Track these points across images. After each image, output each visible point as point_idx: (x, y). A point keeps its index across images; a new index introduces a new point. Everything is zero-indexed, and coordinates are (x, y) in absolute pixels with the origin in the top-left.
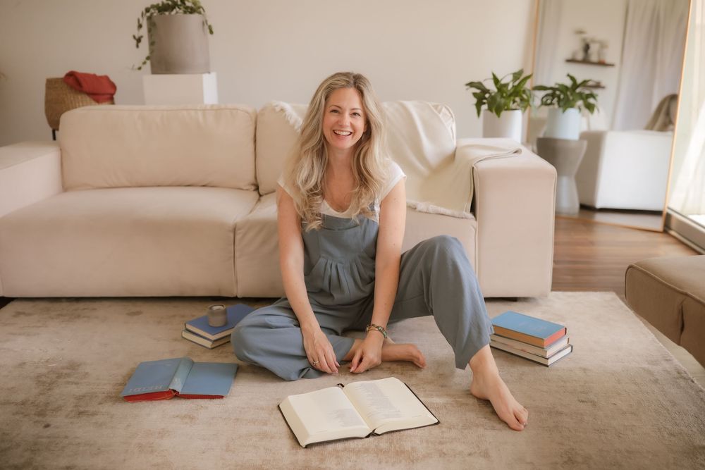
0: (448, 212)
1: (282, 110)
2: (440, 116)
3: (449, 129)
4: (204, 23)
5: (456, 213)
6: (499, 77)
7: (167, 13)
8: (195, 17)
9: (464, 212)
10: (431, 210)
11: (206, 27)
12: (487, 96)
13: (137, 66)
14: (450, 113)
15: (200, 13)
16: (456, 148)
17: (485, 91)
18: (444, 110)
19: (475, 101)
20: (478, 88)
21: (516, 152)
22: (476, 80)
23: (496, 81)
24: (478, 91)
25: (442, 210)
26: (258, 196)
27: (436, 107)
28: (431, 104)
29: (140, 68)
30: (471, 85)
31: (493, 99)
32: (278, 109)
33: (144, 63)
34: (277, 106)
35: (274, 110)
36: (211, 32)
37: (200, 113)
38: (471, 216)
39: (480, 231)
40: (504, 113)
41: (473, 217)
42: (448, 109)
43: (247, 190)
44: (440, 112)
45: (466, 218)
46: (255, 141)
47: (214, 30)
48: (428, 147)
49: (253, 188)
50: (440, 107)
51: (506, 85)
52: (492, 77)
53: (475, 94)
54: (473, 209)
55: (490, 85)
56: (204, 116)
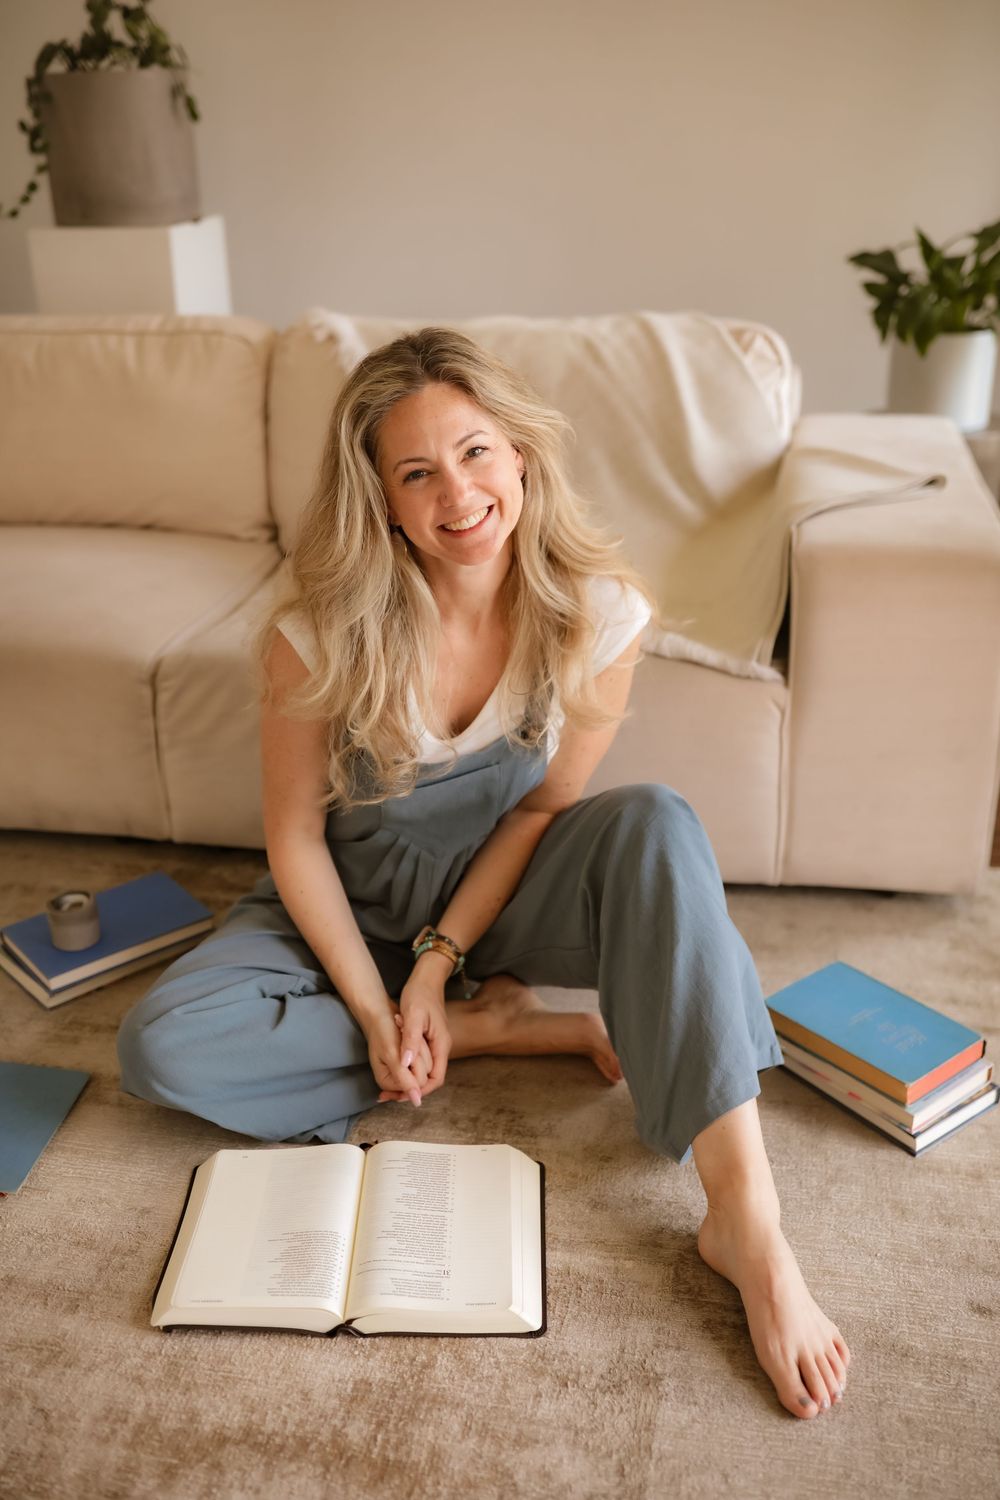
0: (711, 656)
1: (332, 339)
2: (748, 361)
3: (770, 399)
4: (177, 90)
5: (732, 664)
6: (937, 241)
7: (90, 64)
8: (155, 76)
9: (754, 664)
10: (666, 650)
11: (181, 102)
12: (904, 291)
13: (7, 208)
14: (776, 352)
15: (166, 64)
16: (788, 448)
17: (899, 278)
18: (759, 344)
19: (871, 303)
20: (878, 269)
21: (932, 482)
22: (875, 246)
23: (928, 250)
24: (878, 278)
25: (697, 650)
26: (276, 557)
27: (738, 335)
28: (724, 326)
29: (14, 214)
30: (862, 259)
31: (914, 302)
32: (320, 336)
33: (33, 187)
34: (319, 327)
35: (309, 338)
36: (193, 116)
37: (130, 346)
38: (770, 673)
39: (796, 715)
40: (942, 343)
41: (778, 676)
42: (771, 343)
43: (252, 540)
44: (746, 348)
45: (759, 679)
46: (266, 418)
47: (199, 110)
48: (705, 445)
49: (265, 534)
50: (747, 337)
51: (957, 262)
52: (913, 238)
53: (870, 288)
54: (781, 652)
55: (911, 262)
56: (140, 349)
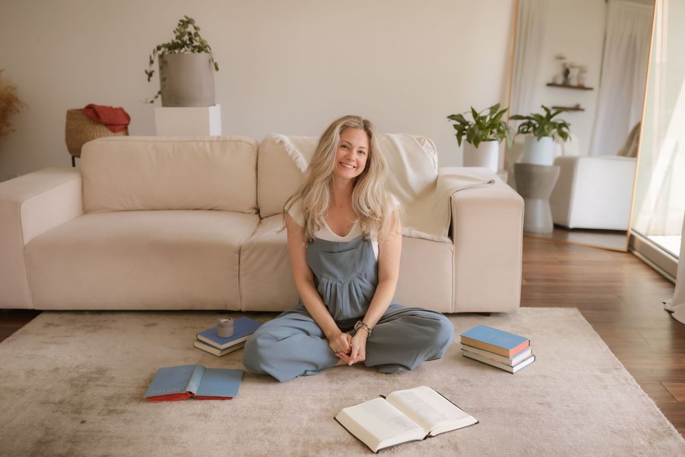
0: (429, 236)
1: (282, 142)
2: (423, 148)
3: (431, 160)
4: (210, 61)
5: (436, 238)
6: (478, 111)
7: (177, 51)
8: (202, 56)
9: (444, 238)
10: (413, 235)
11: (213, 65)
12: (467, 127)
13: (149, 100)
14: (432, 145)
15: (207, 52)
16: (438, 177)
17: (464, 123)
18: (426, 142)
19: (456, 132)
20: (458, 121)
21: (489, 183)
22: (456, 113)
23: (475, 114)
24: (458, 123)
25: (423, 235)
26: (259, 219)
27: (419, 140)
28: (415, 137)
29: (152, 102)
30: (452, 117)
31: (472, 130)
32: (277, 141)
33: (157, 97)
34: (277, 138)
35: (274, 142)
36: (217, 69)
37: (207, 145)
38: (448, 240)
39: (457, 253)
40: (482, 144)
41: (451, 241)
42: (430, 142)
43: (249, 213)
44: (422, 145)
45: (444, 242)
46: (257, 169)
47: (219, 67)
48: (412, 175)
49: (255, 211)
50: (423, 140)
51: (484, 118)
52: (471, 110)
53: (455, 126)
54: (451, 235)
55: (469, 118)
56: (211, 147)
